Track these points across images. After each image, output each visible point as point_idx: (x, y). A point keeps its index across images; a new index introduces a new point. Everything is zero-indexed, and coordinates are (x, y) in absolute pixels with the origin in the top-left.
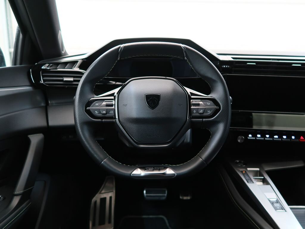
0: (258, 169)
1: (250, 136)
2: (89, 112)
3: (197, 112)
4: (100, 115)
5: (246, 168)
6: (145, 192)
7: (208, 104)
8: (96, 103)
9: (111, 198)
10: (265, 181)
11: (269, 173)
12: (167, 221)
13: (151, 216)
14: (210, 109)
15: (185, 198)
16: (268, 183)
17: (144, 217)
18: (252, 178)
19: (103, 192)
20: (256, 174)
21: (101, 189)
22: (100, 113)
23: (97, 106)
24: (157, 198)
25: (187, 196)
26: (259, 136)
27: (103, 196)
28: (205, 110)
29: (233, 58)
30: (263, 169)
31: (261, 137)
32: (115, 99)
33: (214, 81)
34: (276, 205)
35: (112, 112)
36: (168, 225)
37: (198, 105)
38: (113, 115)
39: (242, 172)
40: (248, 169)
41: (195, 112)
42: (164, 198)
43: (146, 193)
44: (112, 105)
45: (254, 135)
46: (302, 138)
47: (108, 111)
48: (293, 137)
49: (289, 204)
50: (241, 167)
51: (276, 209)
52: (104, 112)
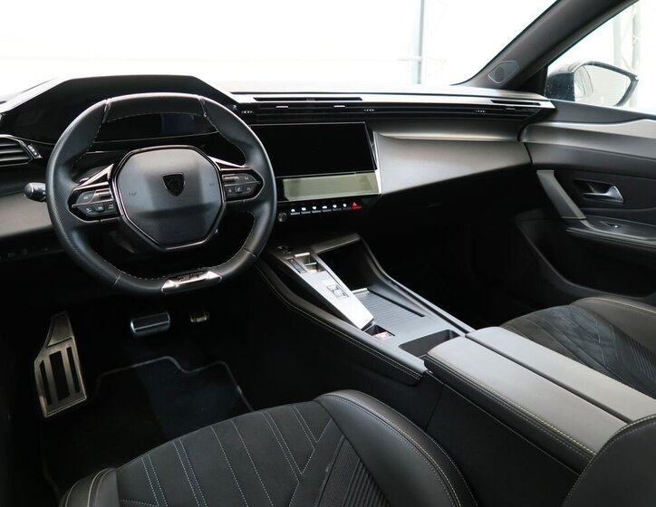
0: (308, 254)
1: (293, 210)
2: (77, 211)
3: (233, 191)
4: (94, 213)
5: (293, 255)
6: (132, 325)
7: (247, 178)
8: (85, 195)
9: (69, 350)
10: (318, 267)
11: (322, 256)
12: (176, 363)
13: (148, 362)
14: (249, 185)
15: (199, 320)
16: (323, 269)
17: (135, 366)
18: (303, 266)
19: (51, 343)
20: (307, 260)
21: (46, 341)
22: (94, 210)
23: (87, 201)
24: (156, 330)
25: (203, 316)
26: (304, 209)
27: (53, 351)
28: (244, 187)
29: (255, 99)
30: (314, 252)
31: (307, 210)
32: (110, 185)
33: (250, 146)
34: (337, 292)
35: (112, 207)
36: (179, 367)
37: (233, 181)
38: (115, 210)
39: (289, 261)
40: (296, 256)
41: (230, 191)
42: (166, 327)
43: (135, 327)
44: (109, 197)
45: (298, 209)
46: (355, 204)
47: (106, 206)
48: (345, 205)
49: (351, 288)
50: (286, 255)
51: (337, 297)
52: (101, 208)
